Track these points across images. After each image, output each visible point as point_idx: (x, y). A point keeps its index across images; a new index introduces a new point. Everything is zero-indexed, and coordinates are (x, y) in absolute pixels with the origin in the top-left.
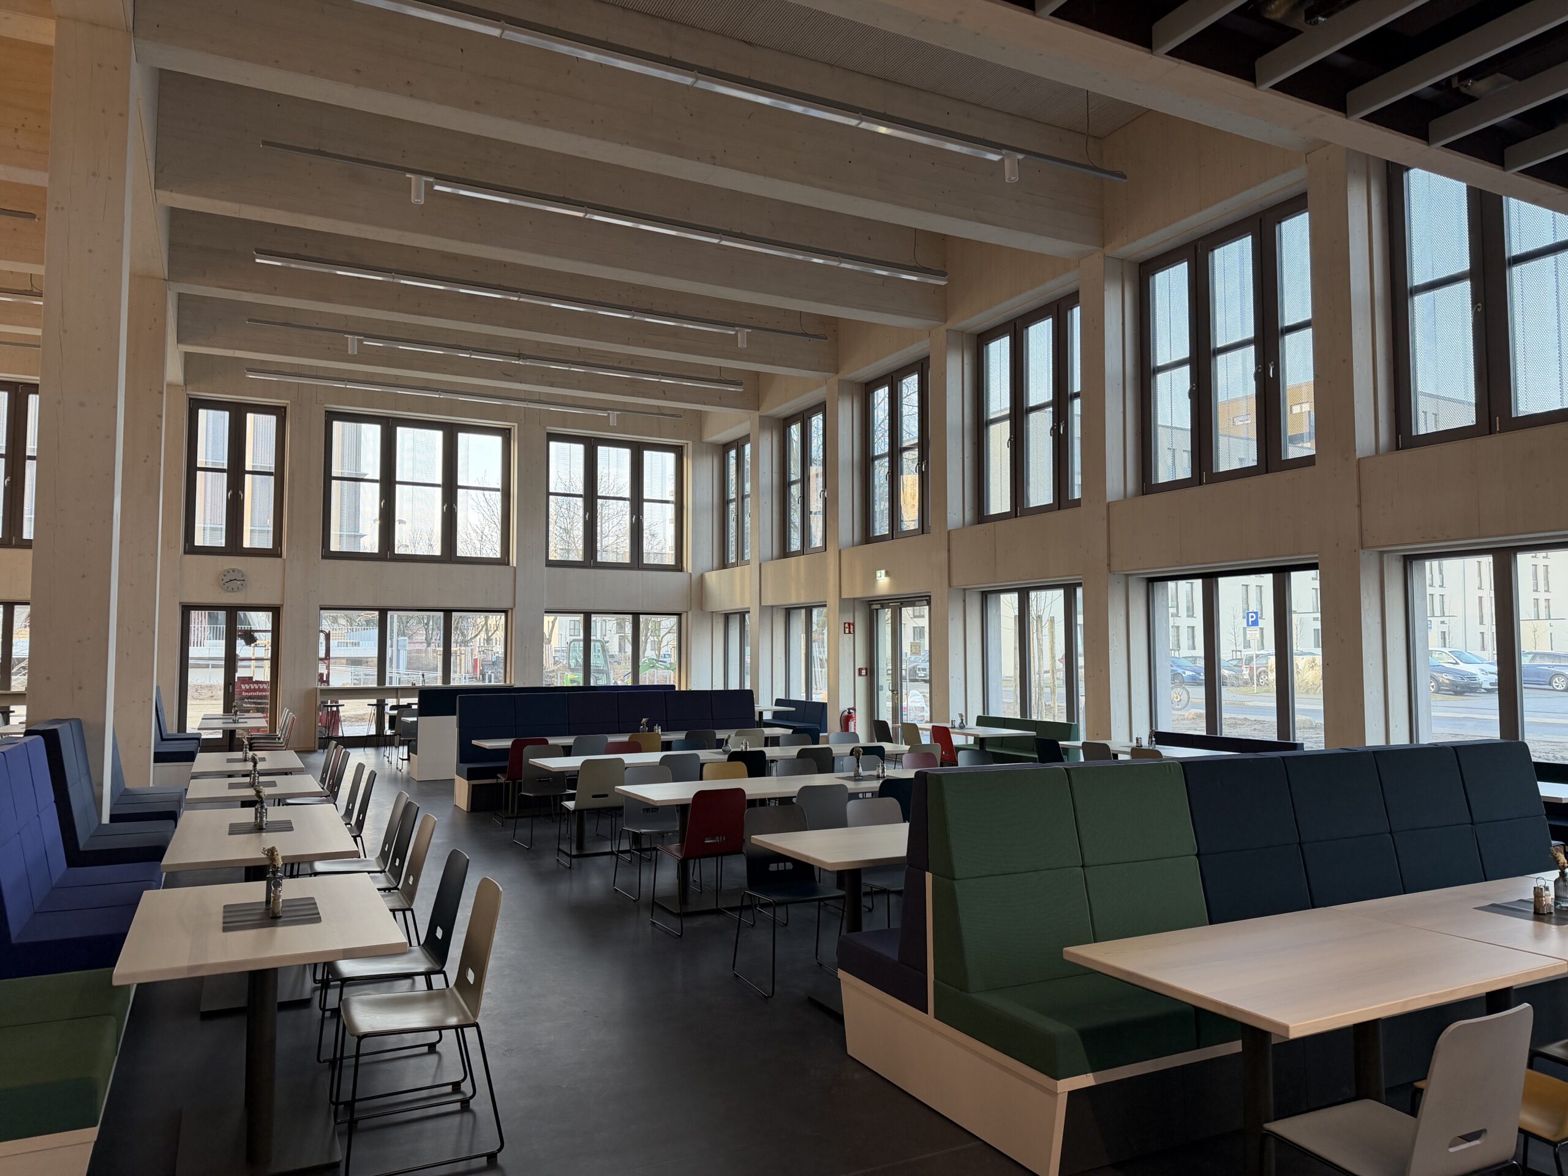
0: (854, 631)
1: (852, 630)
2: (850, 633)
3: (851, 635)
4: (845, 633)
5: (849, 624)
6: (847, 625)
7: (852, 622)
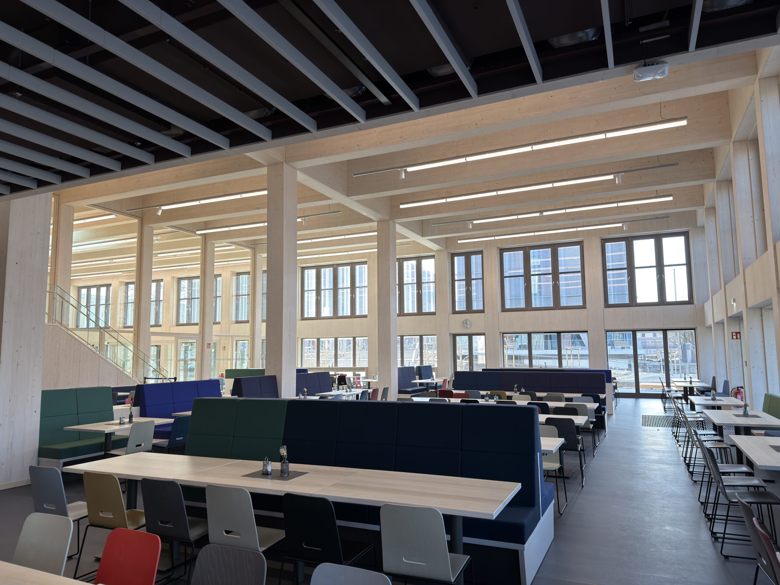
0: (740, 337)
1: (738, 337)
2: (737, 338)
3: (739, 340)
4: (733, 338)
5: (737, 333)
6: (734, 334)
7: (738, 331)
